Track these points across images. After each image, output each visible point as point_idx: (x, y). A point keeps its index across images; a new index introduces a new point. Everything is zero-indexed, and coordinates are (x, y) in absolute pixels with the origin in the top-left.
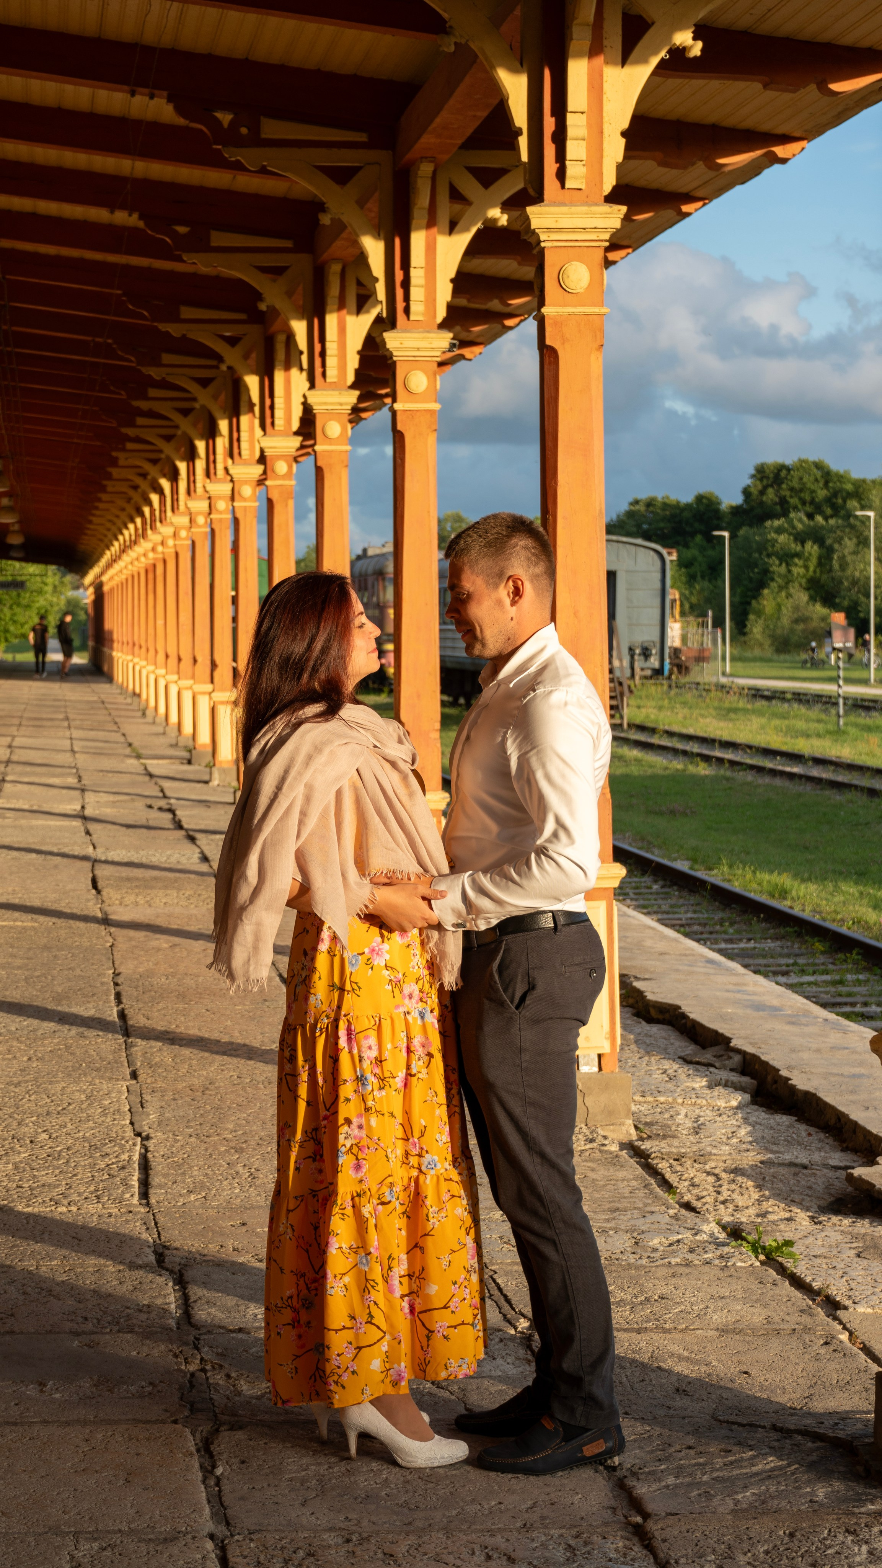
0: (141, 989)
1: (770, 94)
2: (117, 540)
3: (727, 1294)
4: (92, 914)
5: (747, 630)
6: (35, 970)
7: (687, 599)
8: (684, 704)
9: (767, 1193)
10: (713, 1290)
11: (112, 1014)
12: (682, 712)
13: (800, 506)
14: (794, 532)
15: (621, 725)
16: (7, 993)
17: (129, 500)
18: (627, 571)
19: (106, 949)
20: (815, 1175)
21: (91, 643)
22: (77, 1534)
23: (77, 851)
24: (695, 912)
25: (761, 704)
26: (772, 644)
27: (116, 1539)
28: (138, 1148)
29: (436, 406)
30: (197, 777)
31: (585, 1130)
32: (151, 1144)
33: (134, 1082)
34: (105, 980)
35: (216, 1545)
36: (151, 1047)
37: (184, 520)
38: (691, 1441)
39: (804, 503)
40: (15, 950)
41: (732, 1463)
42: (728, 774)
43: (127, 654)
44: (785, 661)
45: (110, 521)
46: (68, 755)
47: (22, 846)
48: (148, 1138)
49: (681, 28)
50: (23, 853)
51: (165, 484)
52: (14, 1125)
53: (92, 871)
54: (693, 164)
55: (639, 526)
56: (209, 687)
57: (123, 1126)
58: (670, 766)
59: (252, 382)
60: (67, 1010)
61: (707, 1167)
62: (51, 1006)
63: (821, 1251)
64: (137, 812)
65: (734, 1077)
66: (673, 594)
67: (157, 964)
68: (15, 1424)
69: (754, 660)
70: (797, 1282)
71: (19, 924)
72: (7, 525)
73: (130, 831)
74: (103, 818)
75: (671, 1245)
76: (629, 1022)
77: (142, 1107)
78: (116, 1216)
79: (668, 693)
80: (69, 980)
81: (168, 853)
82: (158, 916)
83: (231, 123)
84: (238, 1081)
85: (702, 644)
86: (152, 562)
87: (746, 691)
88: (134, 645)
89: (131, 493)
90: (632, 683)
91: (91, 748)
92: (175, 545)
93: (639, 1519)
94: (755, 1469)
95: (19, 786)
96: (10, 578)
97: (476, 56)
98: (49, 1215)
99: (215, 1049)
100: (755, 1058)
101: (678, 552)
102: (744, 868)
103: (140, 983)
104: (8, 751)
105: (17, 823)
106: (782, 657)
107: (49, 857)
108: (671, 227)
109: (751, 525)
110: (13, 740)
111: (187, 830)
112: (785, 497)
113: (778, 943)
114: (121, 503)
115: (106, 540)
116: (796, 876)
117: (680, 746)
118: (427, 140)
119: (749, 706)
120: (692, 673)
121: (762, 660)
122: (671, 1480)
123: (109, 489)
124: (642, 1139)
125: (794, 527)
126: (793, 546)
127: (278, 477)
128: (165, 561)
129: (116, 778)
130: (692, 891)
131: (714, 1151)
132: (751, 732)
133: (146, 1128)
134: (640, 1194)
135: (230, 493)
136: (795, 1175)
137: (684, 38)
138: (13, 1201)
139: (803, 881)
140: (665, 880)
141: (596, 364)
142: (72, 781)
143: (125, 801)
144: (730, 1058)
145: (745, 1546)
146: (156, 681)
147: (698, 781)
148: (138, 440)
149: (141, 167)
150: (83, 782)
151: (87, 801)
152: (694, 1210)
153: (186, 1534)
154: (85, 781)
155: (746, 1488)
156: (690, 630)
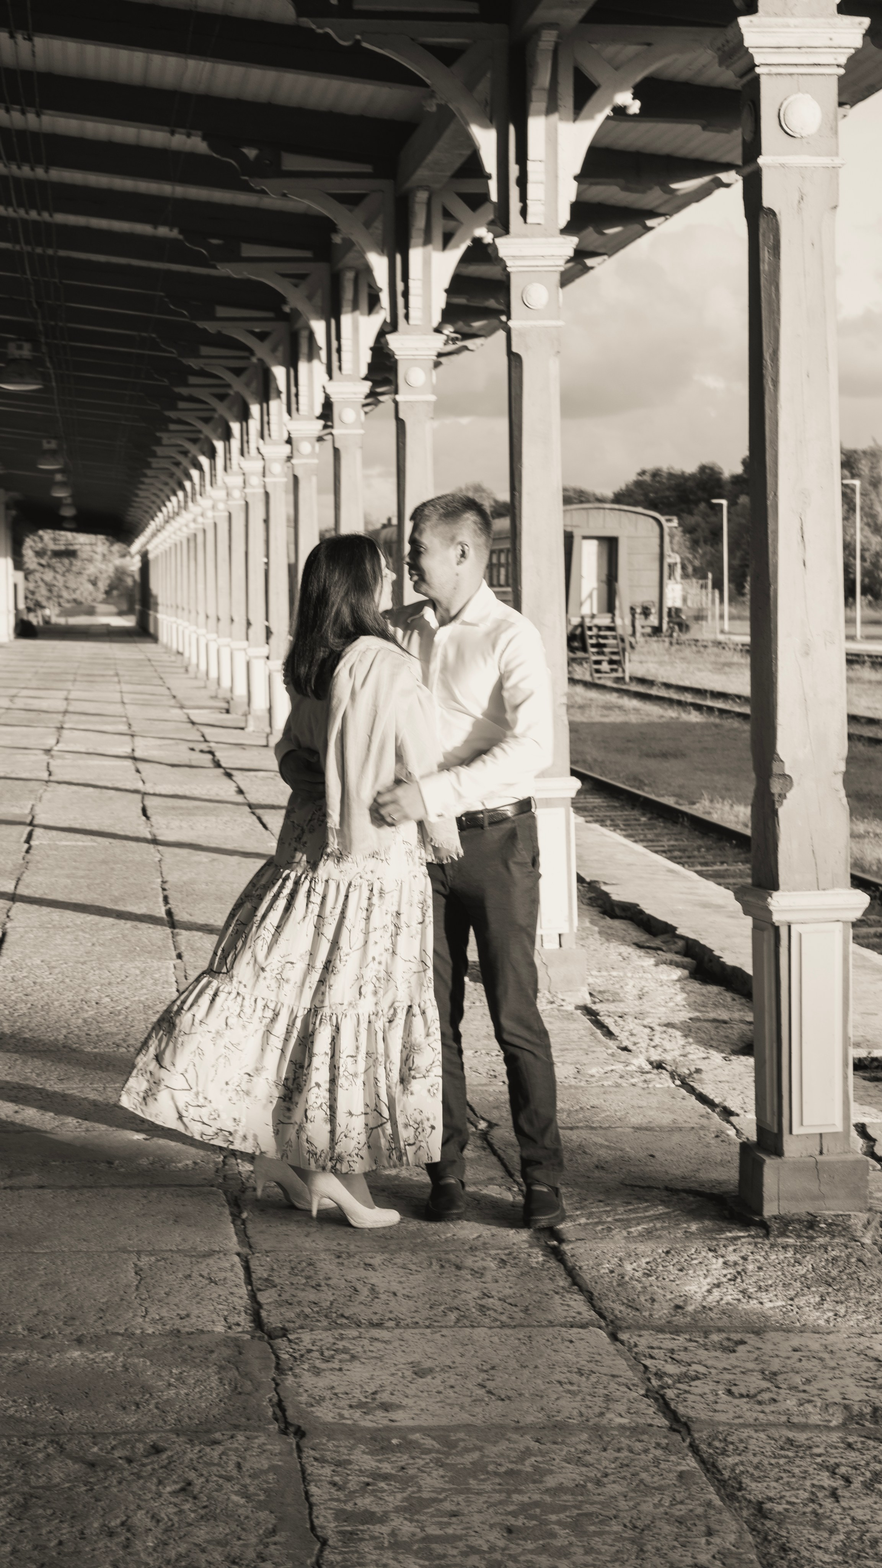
0: (185, 893)
1: (708, 135)
2: (161, 511)
3: (645, 1105)
4: (143, 835)
6: (95, 879)
7: (690, 562)
8: (683, 659)
9: (691, 1040)
10: (634, 1103)
11: (161, 911)
12: (680, 666)
15: (623, 679)
17: (172, 475)
18: (628, 538)
19: (156, 863)
20: (732, 1028)
21: (138, 607)
22: (139, 1253)
23: (129, 786)
24: (676, 840)
27: (166, 1255)
29: (433, 398)
30: (235, 724)
31: (548, 995)
33: (179, 961)
34: (155, 886)
35: (242, 1260)
36: (193, 936)
37: (222, 494)
38: (601, 1197)
40: (78, 864)
41: (630, 1210)
42: (717, 721)
45: (155, 494)
46: (119, 706)
49: (622, 90)
50: (82, 788)
51: (204, 461)
52: (83, 992)
53: (142, 802)
54: (650, 189)
55: (646, 495)
56: (245, 644)
58: (665, 715)
59: (279, 372)
61: (645, 1023)
62: (109, 906)
63: (727, 1078)
64: (182, 754)
65: (678, 958)
66: (673, 558)
67: (198, 874)
68: (91, 1187)
70: (703, 1099)
71: (80, 843)
72: (60, 499)
73: (174, 769)
74: (150, 759)
75: (605, 1073)
79: (668, 650)
80: (124, 886)
81: (209, 787)
83: (257, 157)
85: (701, 604)
86: (193, 531)
87: (740, 647)
88: (177, 607)
89: (174, 469)
90: (632, 640)
91: (139, 700)
92: (214, 517)
93: (555, 1243)
94: (647, 1214)
95: (77, 733)
96: (63, 548)
97: (454, 115)
100: (696, 942)
101: (679, 519)
102: (723, 802)
103: (184, 889)
104: (65, 703)
105: (75, 763)
107: (105, 791)
110: (69, 694)
111: (224, 768)
114: (164, 478)
115: (151, 512)
117: (675, 696)
118: (422, 173)
119: (743, 661)
120: (692, 631)
122: (583, 1221)
123: (154, 465)
124: (594, 1003)
127: (303, 456)
128: (204, 531)
129: (162, 725)
130: (675, 823)
131: (653, 1011)
132: (742, 683)
134: (587, 1039)
135: (261, 470)
136: (717, 1028)
137: (626, 99)
138: (83, 1045)
140: (652, 813)
141: (554, 367)
142: (123, 728)
143: (170, 745)
144: (675, 943)
145: (633, 1259)
146: (198, 640)
147: (689, 727)
148: (180, 422)
149: (180, 191)
150: (133, 729)
151: (136, 744)
152: (629, 1051)
153: (219, 1252)
154: (135, 728)
155: (639, 1224)
156: (690, 591)
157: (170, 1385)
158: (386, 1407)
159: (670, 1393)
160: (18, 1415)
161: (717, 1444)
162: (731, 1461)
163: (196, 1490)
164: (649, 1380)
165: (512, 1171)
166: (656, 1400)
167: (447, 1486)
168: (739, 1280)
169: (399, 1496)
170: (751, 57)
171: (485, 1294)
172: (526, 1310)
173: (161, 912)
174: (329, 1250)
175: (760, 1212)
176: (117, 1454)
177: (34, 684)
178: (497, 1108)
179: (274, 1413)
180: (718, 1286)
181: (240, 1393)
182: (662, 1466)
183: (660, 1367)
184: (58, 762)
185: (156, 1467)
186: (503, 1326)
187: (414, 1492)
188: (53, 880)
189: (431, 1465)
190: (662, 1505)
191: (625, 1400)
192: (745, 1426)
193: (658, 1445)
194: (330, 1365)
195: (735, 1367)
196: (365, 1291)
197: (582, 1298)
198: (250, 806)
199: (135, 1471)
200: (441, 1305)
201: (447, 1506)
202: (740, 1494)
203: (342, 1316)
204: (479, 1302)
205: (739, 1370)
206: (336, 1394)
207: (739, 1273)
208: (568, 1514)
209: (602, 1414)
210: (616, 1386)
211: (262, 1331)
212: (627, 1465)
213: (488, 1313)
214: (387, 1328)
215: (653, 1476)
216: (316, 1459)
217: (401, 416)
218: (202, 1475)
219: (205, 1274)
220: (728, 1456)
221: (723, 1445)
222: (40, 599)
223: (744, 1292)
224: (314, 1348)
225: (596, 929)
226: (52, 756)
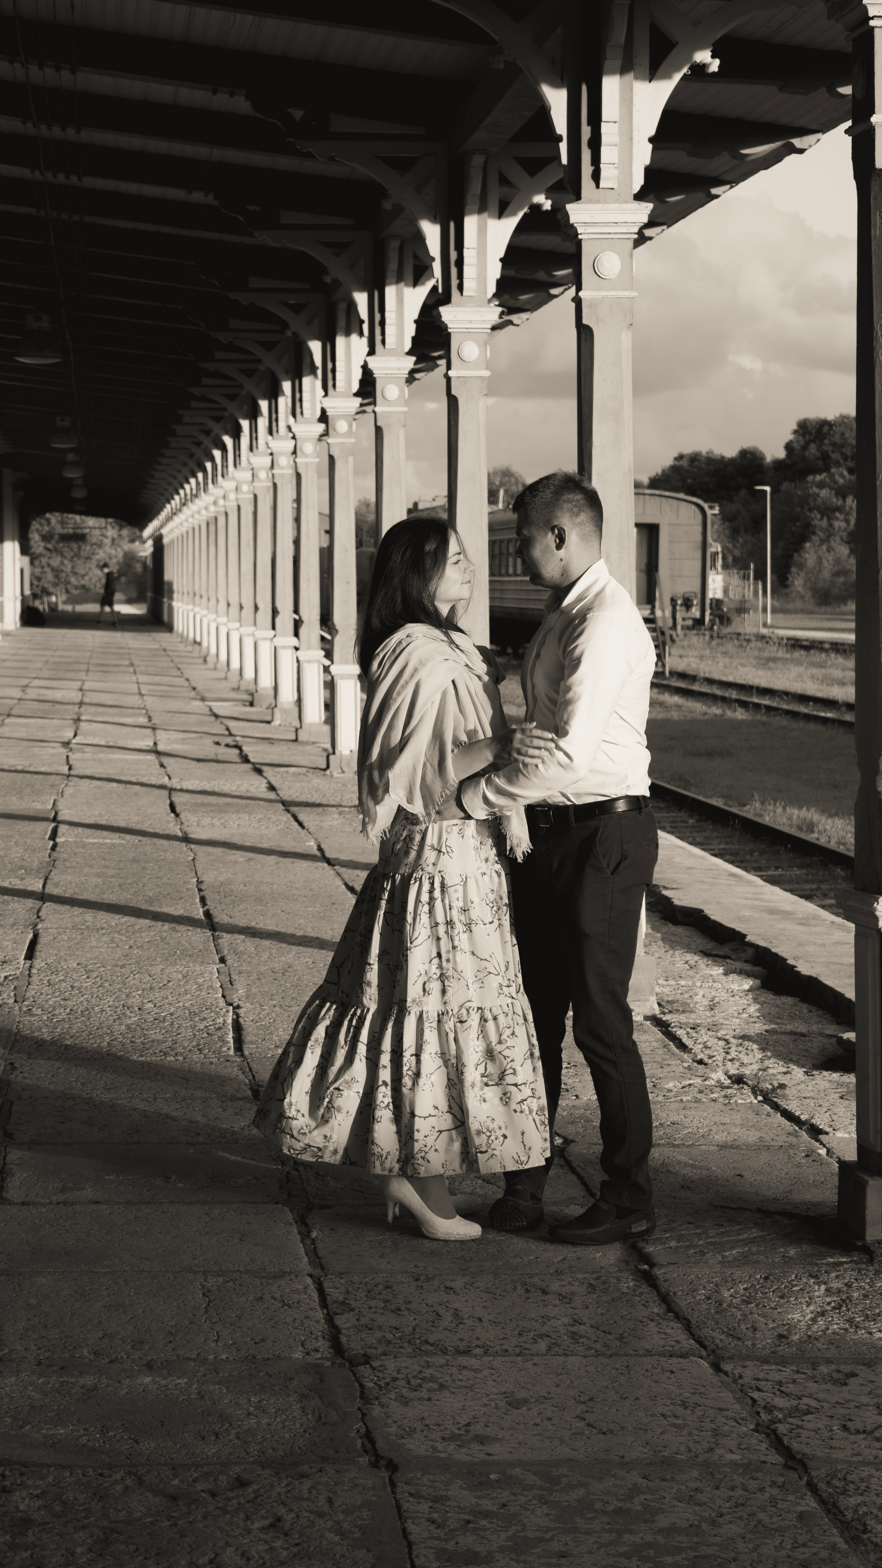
0: (222, 894)
1: (785, 96)
2: (178, 493)
3: (728, 1121)
4: (173, 834)
5: (789, 582)
6: (127, 878)
7: (730, 551)
8: (725, 654)
9: (769, 1054)
10: (717, 1119)
12: (722, 661)
13: (841, 461)
14: (836, 486)
15: (663, 673)
16: (105, 896)
17: (191, 456)
18: (669, 525)
19: (189, 862)
20: (811, 1041)
21: (149, 594)
22: (205, 1273)
23: (154, 781)
24: (727, 843)
25: (799, 654)
26: (814, 596)
27: (235, 1276)
28: (231, 1014)
29: (487, 373)
30: (260, 718)
32: (241, 1012)
33: (223, 965)
34: (190, 886)
35: (314, 1282)
36: (235, 939)
37: (247, 475)
38: (690, 1219)
39: (845, 458)
40: (107, 863)
41: (722, 1233)
42: (764, 718)
43: (188, 604)
44: (826, 613)
45: (171, 475)
46: (137, 697)
47: (103, 776)
48: (238, 1007)
49: (701, 48)
50: (105, 782)
51: (228, 440)
52: (123, 997)
53: (170, 798)
54: (719, 154)
55: (682, 481)
56: (271, 633)
57: (216, 999)
58: (709, 711)
59: (315, 347)
60: (159, 910)
61: (719, 1035)
62: (144, 907)
63: (812, 1094)
64: (207, 748)
65: (748, 967)
66: (715, 547)
67: (235, 874)
68: (149, 1203)
69: (795, 612)
70: (789, 1116)
71: (109, 841)
72: (71, 479)
73: (201, 764)
74: (175, 753)
75: (683, 1087)
76: (657, 924)
77: (231, 984)
78: (216, 1064)
79: (709, 643)
80: (158, 886)
81: (238, 783)
82: (233, 835)
83: (304, 118)
84: (313, 965)
85: (744, 596)
86: (214, 515)
87: (785, 641)
88: (195, 595)
89: (194, 449)
90: (674, 633)
91: (157, 691)
92: (237, 499)
93: (646, 1267)
94: (740, 1237)
95: (94, 725)
96: (71, 531)
97: (522, 72)
98: (160, 1063)
99: (291, 941)
100: (767, 950)
101: (720, 506)
102: (775, 804)
103: (222, 890)
104: (80, 694)
105: (95, 756)
106: (823, 609)
107: (129, 786)
108: (702, 206)
109: (792, 480)
110: (83, 684)
111: (253, 764)
112: (827, 452)
113: (804, 871)
114: (183, 458)
116: (823, 811)
117: (719, 692)
118: (480, 135)
119: (788, 656)
120: (733, 624)
121: (803, 611)
122: (673, 1244)
123: (173, 445)
124: (664, 1013)
125: (836, 482)
126: (834, 500)
127: (339, 435)
128: (226, 514)
129: (184, 718)
130: (725, 825)
131: (727, 1022)
132: (788, 679)
133: (236, 1000)
134: (660, 1052)
135: (292, 449)
136: (795, 1041)
137: (703, 56)
138: (128, 1052)
139: (831, 816)
140: (700, 815)
141: (626, 340)
142: (143, 720)
143: (194, 739)
144: (745, 951)
145: (729, 1285)
146: (217, 629)
147: (735, 725)
148: (203, 399)
149: (218, 154)
150: (153, 722)
151: (158, 738)
152: (706, 1064)
153: (290, 1273)
154: (155, 721)
155: (733, 1248)
156: (732, 582)
157: (249, 1414)
158: (481, 1440)
159: (782, 1428)
160: (91, 1444)
161: (836, 1482)
162: (853, 1501)
163: (287, 1526)
164: (758, 1413)
165: (594, 1191)
166: (768, 1435)
167: (553, 1525)
168: (844, 1308)
169: (503, 1535)
170: (865, 9)
171: (575, 1321)
172: (621, 1338)
173: (200, 913)
174: (407, 1272)
175: (862, 1236)
176: (199, 1487)
177: (45, 673)
178: (572, 1123)
179: (363, 1445)
180: (823, 1314)
181: (325, 1424)
182: (779, 1506)
183: (769, 1400)
184: (78, 755)
185: (242, 1501)
186: (598, 1354)
187: (518, 1531)
188: (83, 879)
189: (534, 1502)
190: (784, 1548)
191: (734, 1435)
192: (864, 1463)
193: (774, 1483)
194: (418, 1394)
195: (849, 1401)
196: (448, 1317)
197: (679, 1325)
198: (284, 803)
199: (220, 1505)
200: (530, 1331)
201: (555, 1546)
202: (865, 1536)
203: (427, 1342)
204: (570, 1328)
205: (853, 1404)
206: (427, 1426)
207: (843, 1301)
208: (683, 1556)
209: (711, 1450)
210: (724, 1420)
211: (343, 1357)
212: (743, 1505)
213: (581, 1340)
214: (475, 1356)
215: (771, 1517)
216: (411, 1495)
217: (453, 392)
218: (292, 1510)
219: (277, 1296)
220: (849, 1496)
221: (842, 1484)
222: (46, 585)
223: (850, 1321)
224: (400, 1376)
225: (659, 935)
226: (71, 750)
